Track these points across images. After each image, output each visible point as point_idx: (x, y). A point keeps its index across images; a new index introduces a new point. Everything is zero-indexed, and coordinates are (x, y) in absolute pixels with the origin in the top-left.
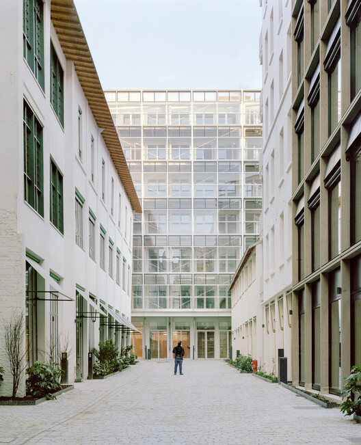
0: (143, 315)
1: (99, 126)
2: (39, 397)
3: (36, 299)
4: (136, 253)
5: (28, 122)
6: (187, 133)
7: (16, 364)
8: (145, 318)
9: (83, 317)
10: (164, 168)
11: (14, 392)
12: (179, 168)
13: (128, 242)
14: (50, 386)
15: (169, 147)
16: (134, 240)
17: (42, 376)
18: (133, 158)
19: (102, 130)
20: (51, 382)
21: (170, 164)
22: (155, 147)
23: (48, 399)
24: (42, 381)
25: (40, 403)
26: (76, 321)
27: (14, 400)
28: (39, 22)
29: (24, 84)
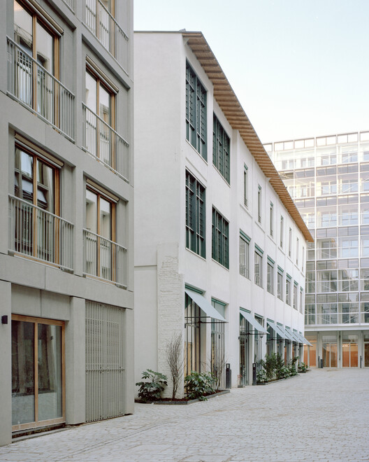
0: (316, 330)
1: (267, 176)
2: (193, 399)
3: (200, 322)
4: (310, 277)
5: (191, 186)
6: (355, 169)
7: (175, 372)
8: (318, 332)
9: (249, 334)
10: (334, 202)
11: (174, 394)
12: (348, 200)
13: (300, 267)
14: (203, 390)
15: (339, 182)
16: (307, 265)
17: (196, 382)
18: (308, 195)
19: (269, 179)
20: (204, 387)
21: (339, 197)
22: (328, 184)
23: (200, 400)
24: (196, 386)
25: (192, 403)
26: (239, 338)
27: (174, 401)
28: (203, 106)
29: (187, 159)
